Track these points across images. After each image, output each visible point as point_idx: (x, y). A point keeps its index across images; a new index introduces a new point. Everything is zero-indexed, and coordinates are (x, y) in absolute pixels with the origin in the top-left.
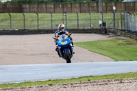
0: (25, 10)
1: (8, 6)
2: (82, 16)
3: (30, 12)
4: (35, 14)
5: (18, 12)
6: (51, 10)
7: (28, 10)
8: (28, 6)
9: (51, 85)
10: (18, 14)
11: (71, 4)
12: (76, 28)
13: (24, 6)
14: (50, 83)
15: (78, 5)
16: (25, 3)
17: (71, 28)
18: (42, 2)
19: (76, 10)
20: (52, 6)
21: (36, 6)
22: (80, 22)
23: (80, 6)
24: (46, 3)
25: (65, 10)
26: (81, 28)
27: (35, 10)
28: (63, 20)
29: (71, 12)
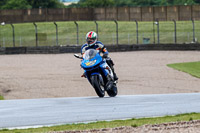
0: (98, 17)
1: (74, 10)
2: (181, 25)
3: (106, 19)
4: (113, 23)
5: (89, 20)
6: (136, 17)
7: (103, 16)
8: (102, 11)
9: (135, 126)
10: (88, 22)
11: (166, 8)
12: (173, 42)
13: (97, 11)
14: (134, 123)
15: (175, 10)
16: (98, 6)
17: (166, 42)
18: (123, 5)
19: (173, 16)
20: (138, 11)
21: (114, 10)
22: (179, 34)
23: (179, 11)
24: (129, 6)
25: (157, 16)
26: (180, 42)
27: (113, 16)
28: (154, 31)
29: (166, 19)
